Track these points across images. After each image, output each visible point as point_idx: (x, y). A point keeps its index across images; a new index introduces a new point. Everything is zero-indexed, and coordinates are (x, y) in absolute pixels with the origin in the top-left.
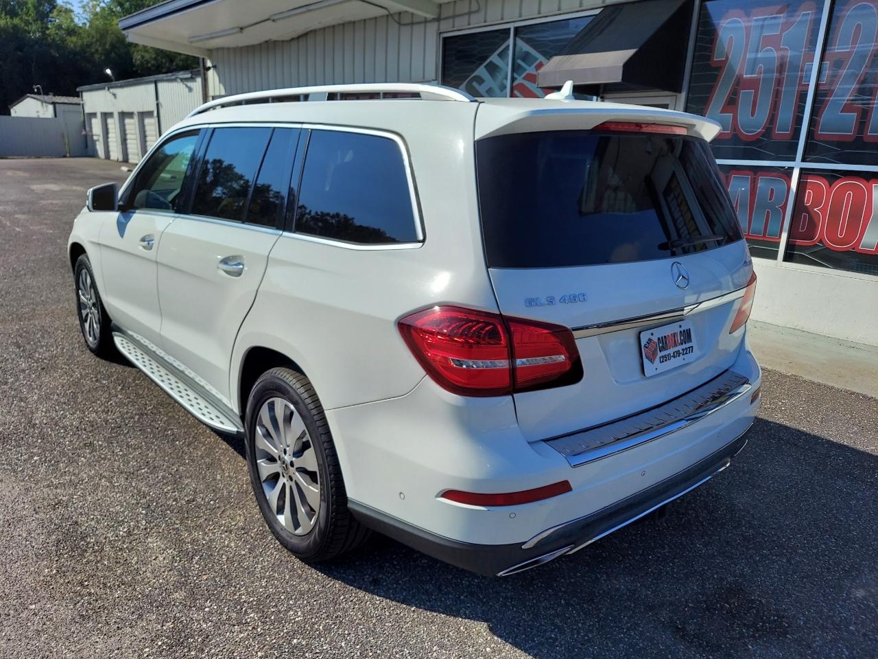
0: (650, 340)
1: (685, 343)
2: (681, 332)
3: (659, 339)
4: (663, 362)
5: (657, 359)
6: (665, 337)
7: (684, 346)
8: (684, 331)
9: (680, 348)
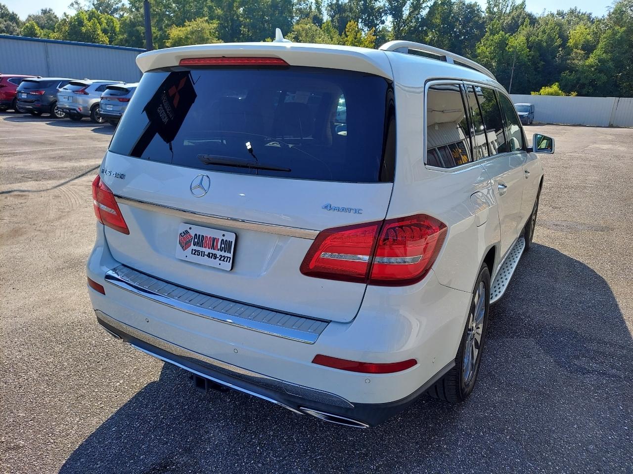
0: (187, 231)
1: (225, 252)
2: (223, 240)
3: (196, 235)
4: (194, 254)
5: (190, 249)
6: (203, 236)
7: (223, 253)
8: (226, 241)
9: (219, 253)
